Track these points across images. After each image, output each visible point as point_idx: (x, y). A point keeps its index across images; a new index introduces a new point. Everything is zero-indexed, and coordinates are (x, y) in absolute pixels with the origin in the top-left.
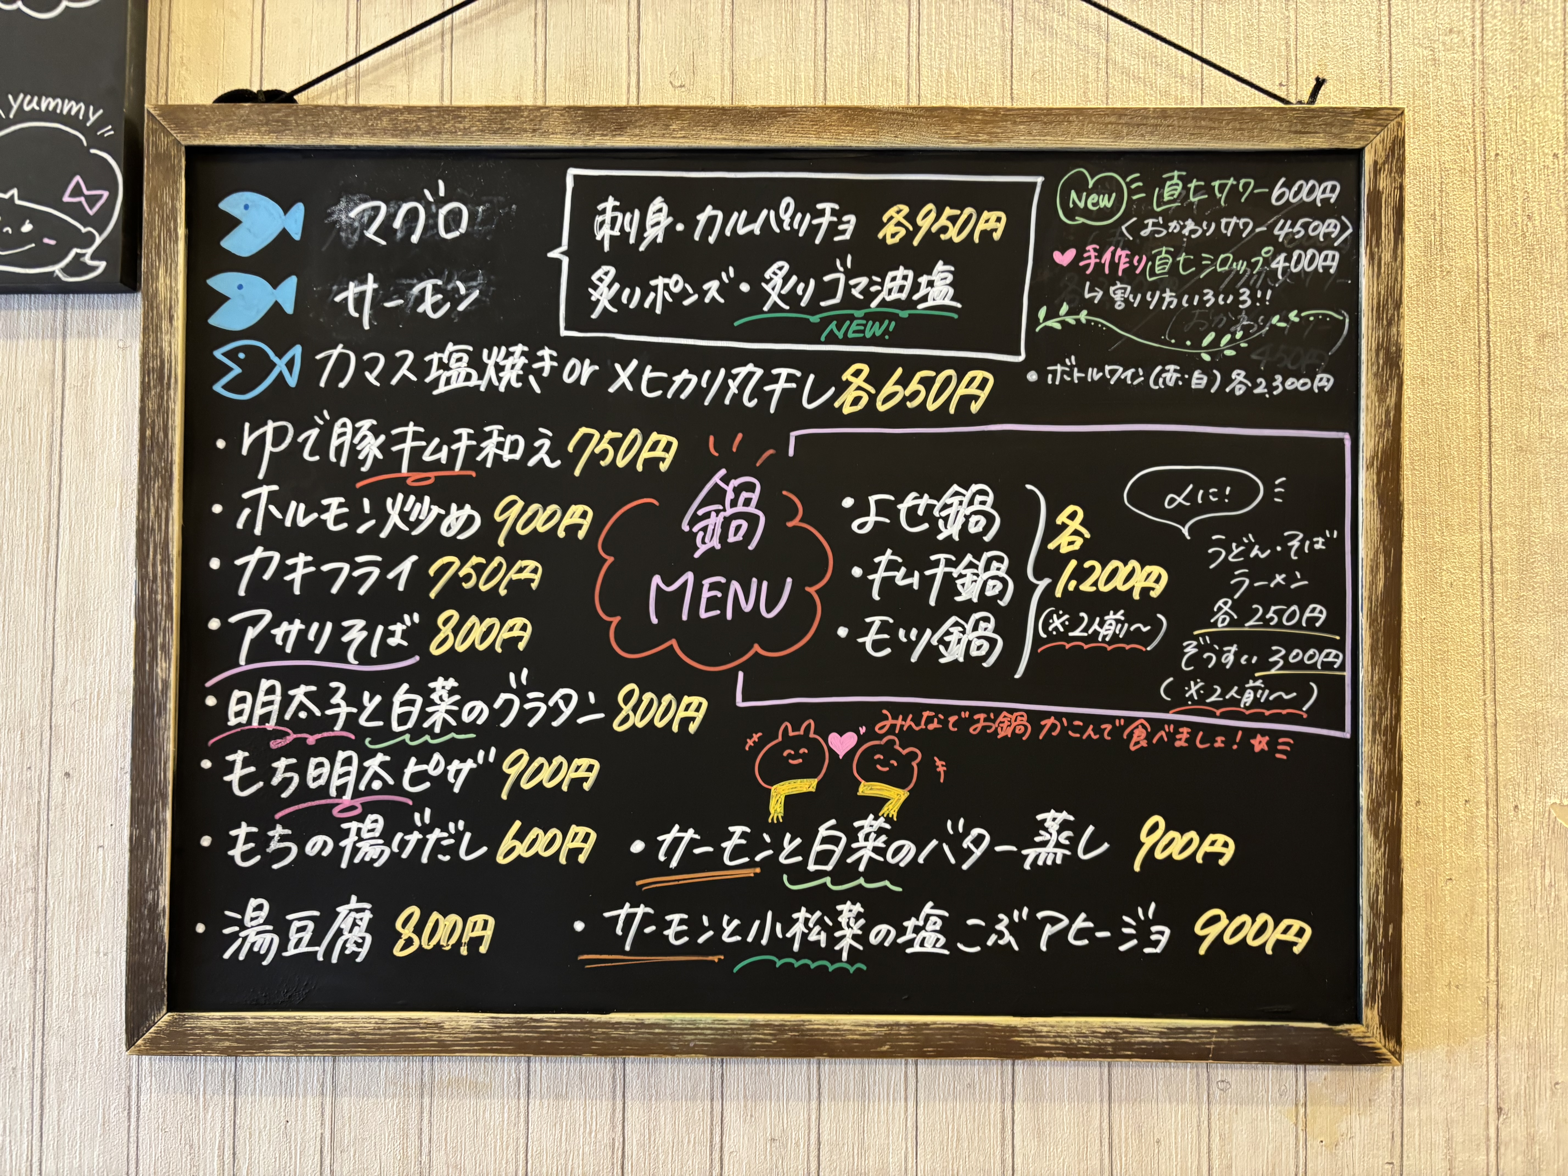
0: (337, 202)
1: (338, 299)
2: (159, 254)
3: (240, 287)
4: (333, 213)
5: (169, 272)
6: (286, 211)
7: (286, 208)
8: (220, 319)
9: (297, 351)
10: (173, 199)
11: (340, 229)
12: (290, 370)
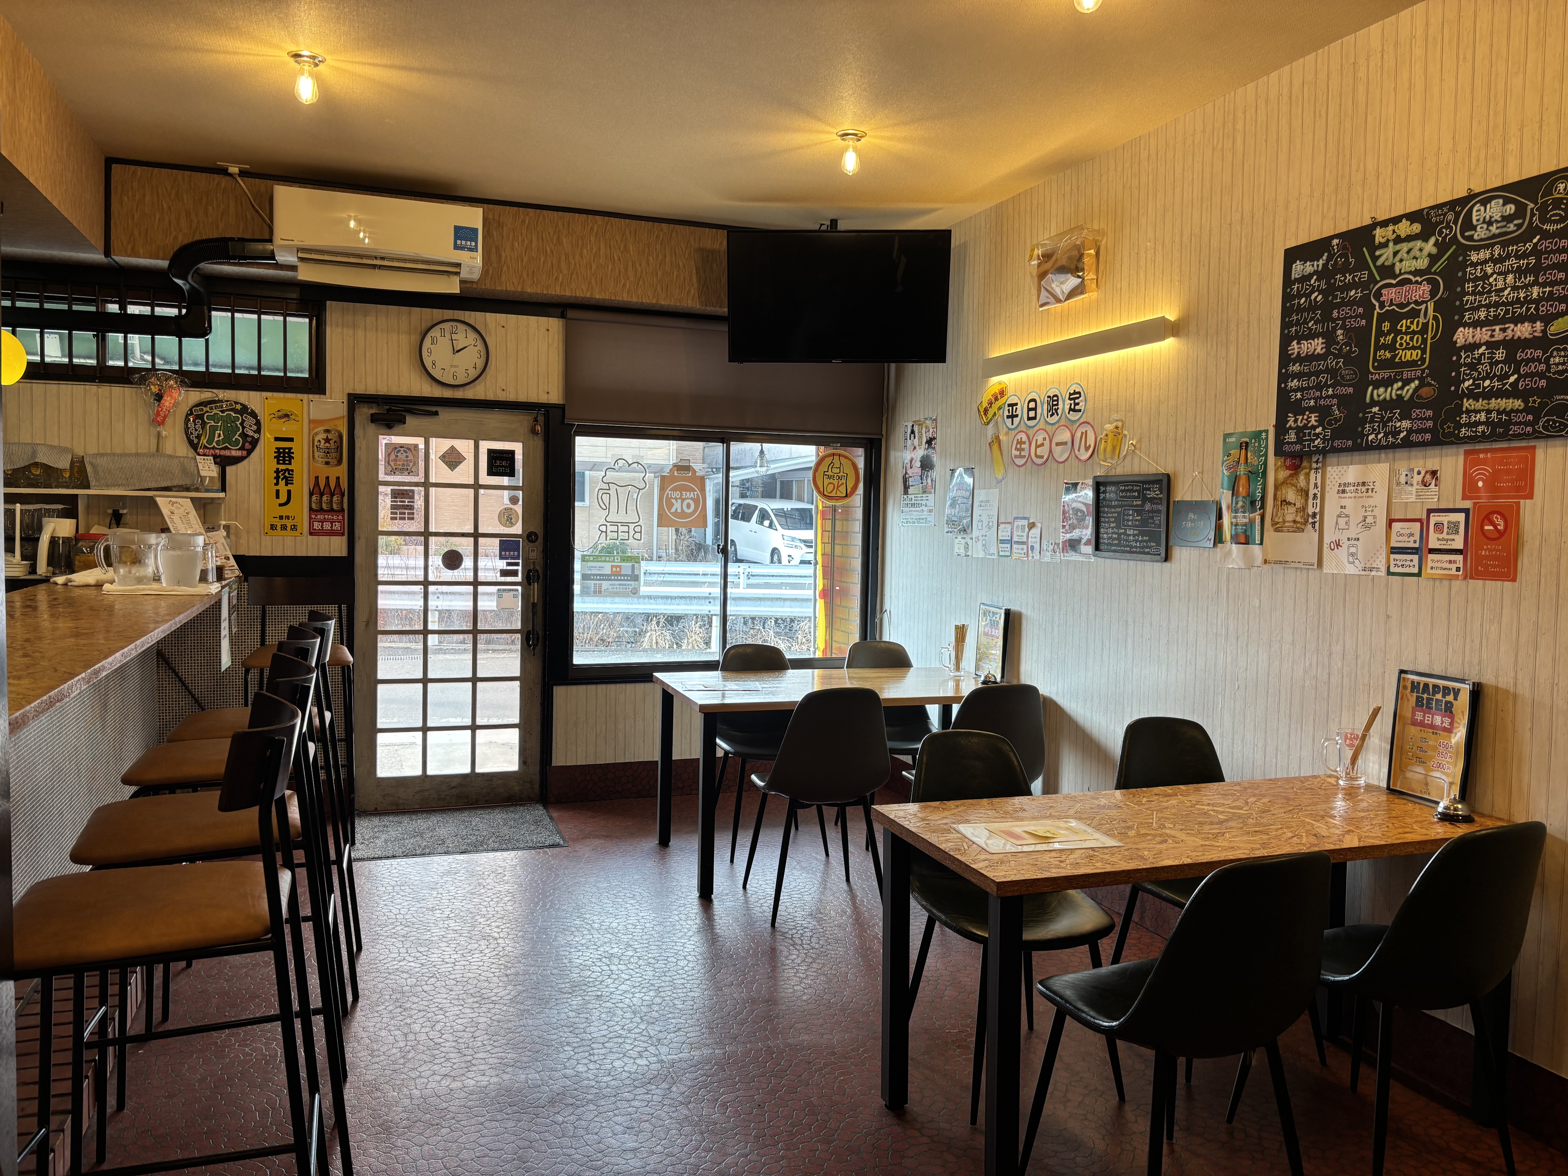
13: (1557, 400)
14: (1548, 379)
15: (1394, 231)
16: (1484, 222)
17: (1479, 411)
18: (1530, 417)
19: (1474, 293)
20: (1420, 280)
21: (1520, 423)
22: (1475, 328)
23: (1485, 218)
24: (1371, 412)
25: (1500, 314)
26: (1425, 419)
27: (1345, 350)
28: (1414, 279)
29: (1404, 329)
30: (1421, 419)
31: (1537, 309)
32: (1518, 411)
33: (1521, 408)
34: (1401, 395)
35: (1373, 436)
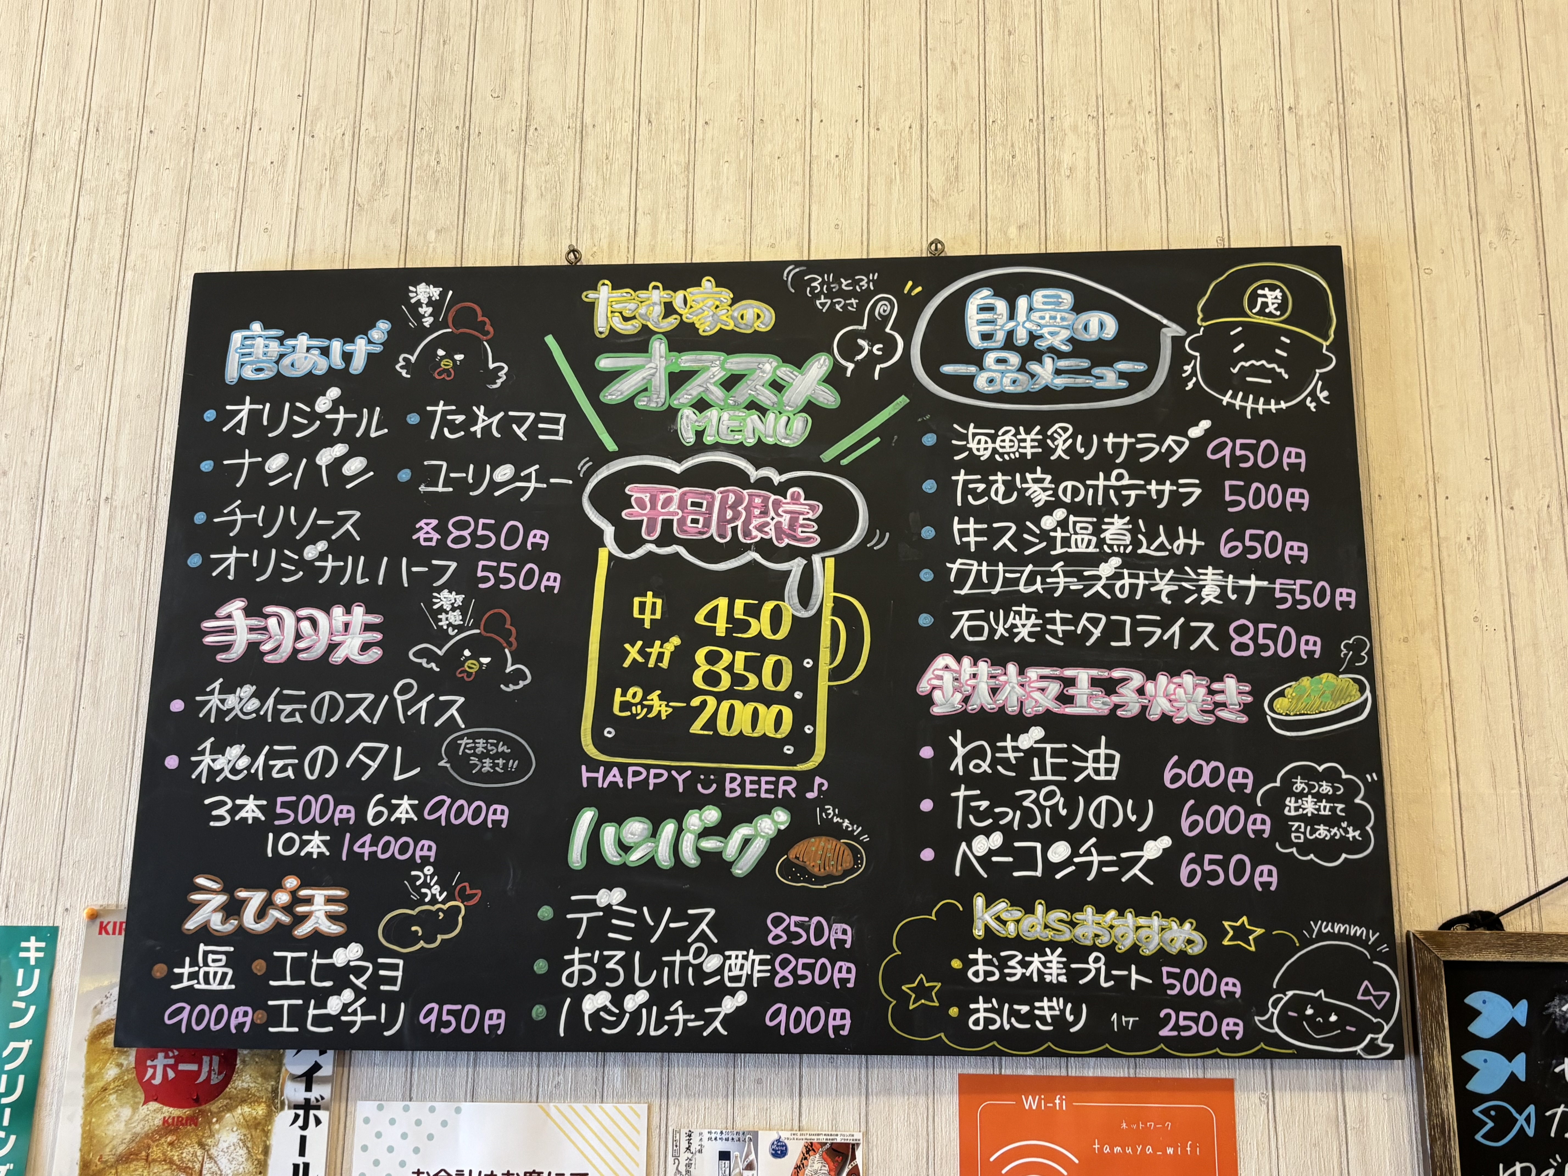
0: (1553, 1000)
1: (1557, 1070)
2: (1432, 1040)
3: (1485, 1061)
4: (1549, 1007)
5: (1441, 1053)
6: (1514, 1005)
7: (1514, 1004)
8: (1475, 1085)
9: (1531, 1109)
10: (1439, 999)
11: (1556, 1019)
12: (1529, 1124)
13: (1321, 936)
14: (1284, 864)
15: (669, 309)
16: (1009, 344)
17: (1038, 947)
18: (1231, 985)
19: (983, 553)
20: (777, 478)
21: (1197, 1003)
22: (999, 662)
23: (1010, 334)
24: (592, 906)
25: (1087, 633)
26: (824, 951)
27: (471, 666)
28: (754, 474)
29: (721, 627)
30: (806, 950)
31: (1221, 636)
32: (1182, 960)
33: (1197, 949)
34: (717, 855)
35: (603, 998)
